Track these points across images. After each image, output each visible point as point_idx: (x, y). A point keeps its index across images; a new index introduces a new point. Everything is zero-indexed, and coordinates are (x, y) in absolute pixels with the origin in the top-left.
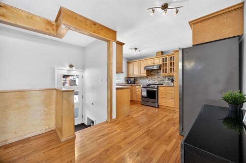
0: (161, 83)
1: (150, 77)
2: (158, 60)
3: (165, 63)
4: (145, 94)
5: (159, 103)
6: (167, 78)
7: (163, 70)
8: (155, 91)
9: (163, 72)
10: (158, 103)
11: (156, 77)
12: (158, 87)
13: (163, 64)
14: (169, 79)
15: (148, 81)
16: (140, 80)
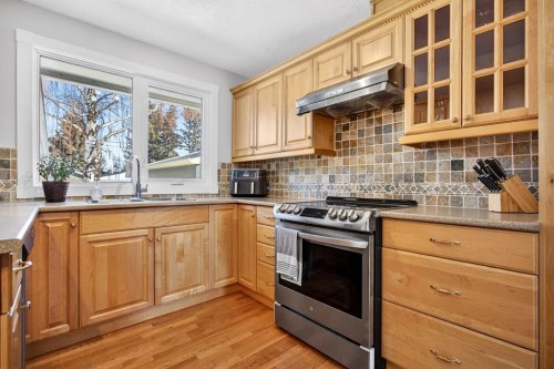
0: (401, 191)
1: (338, 161)
2: (385, 42)
3: (431, 47)
4: (291, 266)
5: (387, 340)
6: (442, 160)
7: (420, 99)
8: (355, 258)
9: (419, 117)
10: (378, 345)
11: (369, 159)
12: (378, 223)
13: (420, 61)
14: (457, 165)
15: (325, 179)
16: (292, 178)
